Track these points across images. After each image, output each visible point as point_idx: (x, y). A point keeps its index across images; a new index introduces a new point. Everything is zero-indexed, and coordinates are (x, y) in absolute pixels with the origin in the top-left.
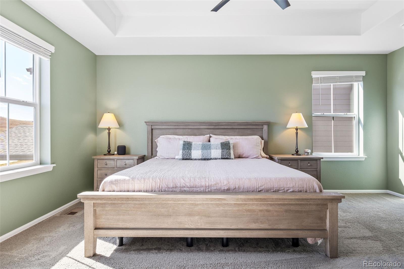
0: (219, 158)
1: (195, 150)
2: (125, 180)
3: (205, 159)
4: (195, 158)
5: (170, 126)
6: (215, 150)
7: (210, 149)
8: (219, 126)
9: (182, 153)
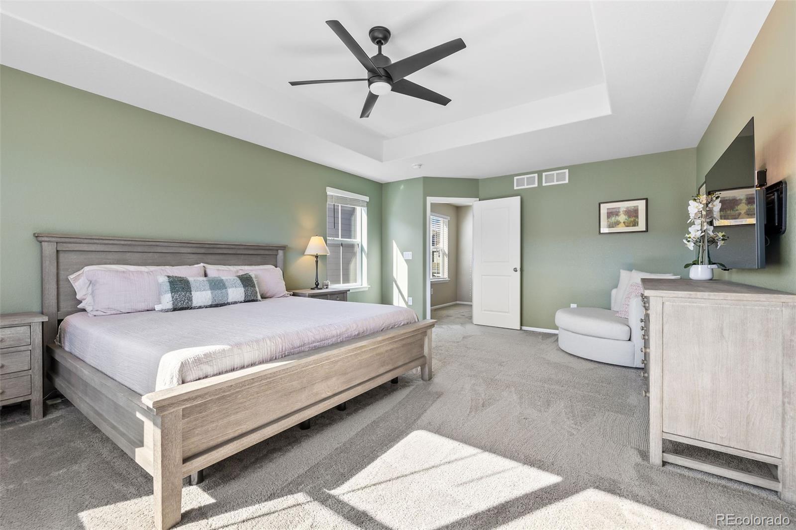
0: (240, 300)
1: (198, 291)
2: (224, 350)
3: (217, 306)
4: (198, 305)
5: (111, 246)
6: (234, 289)
7: (226, 288)
8: (215, 250)
9: (173, 297)
